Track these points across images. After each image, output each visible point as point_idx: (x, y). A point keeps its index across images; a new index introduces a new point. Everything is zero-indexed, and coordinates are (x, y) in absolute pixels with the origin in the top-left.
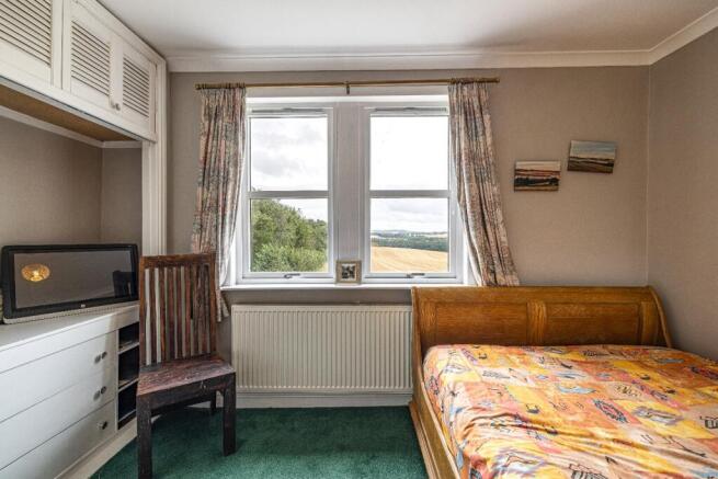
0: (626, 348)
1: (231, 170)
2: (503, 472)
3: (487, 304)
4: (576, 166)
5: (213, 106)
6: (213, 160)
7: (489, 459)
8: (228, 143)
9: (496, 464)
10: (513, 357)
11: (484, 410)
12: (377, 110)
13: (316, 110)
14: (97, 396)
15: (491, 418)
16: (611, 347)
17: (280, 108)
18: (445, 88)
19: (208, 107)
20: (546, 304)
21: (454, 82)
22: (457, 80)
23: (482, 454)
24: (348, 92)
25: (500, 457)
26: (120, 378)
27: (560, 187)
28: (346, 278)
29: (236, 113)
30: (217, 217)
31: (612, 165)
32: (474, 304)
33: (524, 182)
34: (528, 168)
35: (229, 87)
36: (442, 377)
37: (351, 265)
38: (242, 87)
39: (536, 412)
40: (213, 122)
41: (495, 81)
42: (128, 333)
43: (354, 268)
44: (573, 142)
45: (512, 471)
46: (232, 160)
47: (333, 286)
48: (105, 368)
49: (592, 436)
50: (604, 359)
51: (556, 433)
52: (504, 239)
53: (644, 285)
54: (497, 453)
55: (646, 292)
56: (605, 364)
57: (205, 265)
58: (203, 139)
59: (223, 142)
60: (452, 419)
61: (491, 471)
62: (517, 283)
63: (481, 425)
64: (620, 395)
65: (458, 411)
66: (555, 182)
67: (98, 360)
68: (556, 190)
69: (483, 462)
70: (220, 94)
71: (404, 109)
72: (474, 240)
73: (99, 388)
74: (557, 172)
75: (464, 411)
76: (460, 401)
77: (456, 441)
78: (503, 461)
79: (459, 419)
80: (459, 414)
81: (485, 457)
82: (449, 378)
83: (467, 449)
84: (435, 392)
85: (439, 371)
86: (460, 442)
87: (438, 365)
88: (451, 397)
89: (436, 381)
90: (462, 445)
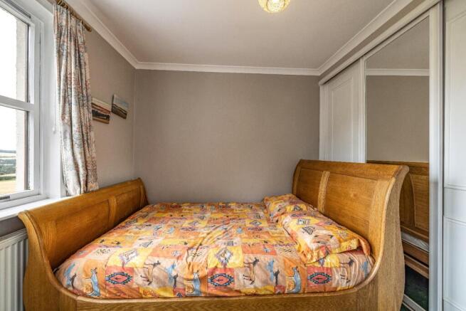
2: (227, 261)
4: (114, 110)
7: (217, 264)
9: (222, 262)
11: (181, 256)
20: (116, 196)
23: (211, 266)
25: (219, 259)
27: (110, 122)
31: (126, 114)
33: (96, 114)
36: (128, 265)
45: (229, 257)
49: (204, 238)
54: (217, 260)
55: (139, 181)
60: (174, 274)
61: (222, 267)
64: (179, 224)
65: (173, 267)
66: (108, 117)
69: (216, 268)
74: (109, 112)
75: (176, 263)
76: (166, 263)
77: (188, 280)
78: (222, 259)
79: (178, 269)
80: (175, 268)
81: (215, 265)
82: (137, 261)
83: (201, 274)
84: (124, 282)
85: (121, 265)
86: (192, 277)
87: (111, 263)
88: (158, 266)
89: (123, 274)
90: (196, 276)
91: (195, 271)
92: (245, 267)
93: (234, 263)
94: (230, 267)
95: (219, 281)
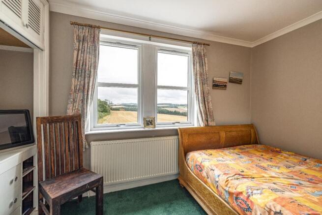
0: (250, 146)
1: (92, 70)
2: (252, 195)
3: (206, 133)
4: (232, 81)
5: (82, 35)
6: (81, 64)
7: (243, 192)
8: (90, 56)
9: (248, 193)
10: (220, 153)
11: (228, 174)
12: (161, 50)
13: (134, 46)
14: (11, 205)
15: (232, 176)
16: (246, 146)
17: (115, 42)
18: (191, 44)
19: (78, 36)
20: (225, 132)
21: (194, 43)
22: (196, 42)
23: (239, 190)
24: (150, 40)
25: (247, 190)
26: (23, 191)
27: (227, 88)
28: (149, 125)
29: (95, 41)
30: (84, 95)
31: (241, 81)
32: (202, 134)
33: (216, 86)
34: (218, 80)
35: (91, 26)
36: (203, 164)
37: (151, 119)
38: (99, 28)
39: (243, 172)
40: (81, 44)
41: (208, 45)
42: (27, 163)
43: (152, 120)
44: (231, 72)
45: (255, 194)
46: (92, 65)
47: (143, 129)
48: (15, 187)
49: (263, 177)
50: (247, 150)
51: (253, 178)
52: (211, 107)
53: (250, 124)
54: (246, 189)
55: (251, 126)
56: (248, 152)
57: (76, 121)
58: (76, 53)
59: (88, 55)
60: (217, 179)
61: (246, 196)
62: (215, 125)
63: (231, 180)
64: (259, 162)
65: (219, 176)
66: (225, 86)
67: (11, 182)
68: (226, 89)
69: (241, 193)
70: (86, 30)
71: (172, 51)
72: (201, 108)
73: (12, 200)
74: (226, 83)
75: (221, 176)
76: (217, 172)
77: (223, 188)
78: (250, 191)
79: (220, 179)
80: (220, 177)
81: (241, 191)
82: (206, 164)
83: (230, 190)
84: (200, 171)
85: (200, 162)
86: (225, 188)
87: (198, 160)
88: (212, 171)
89: (200, 166)
90: (227, 189)
91: (228, 186)
92: (264, 209)
93: (256, 199)
94: (252, 200)
95: (240, 203)
